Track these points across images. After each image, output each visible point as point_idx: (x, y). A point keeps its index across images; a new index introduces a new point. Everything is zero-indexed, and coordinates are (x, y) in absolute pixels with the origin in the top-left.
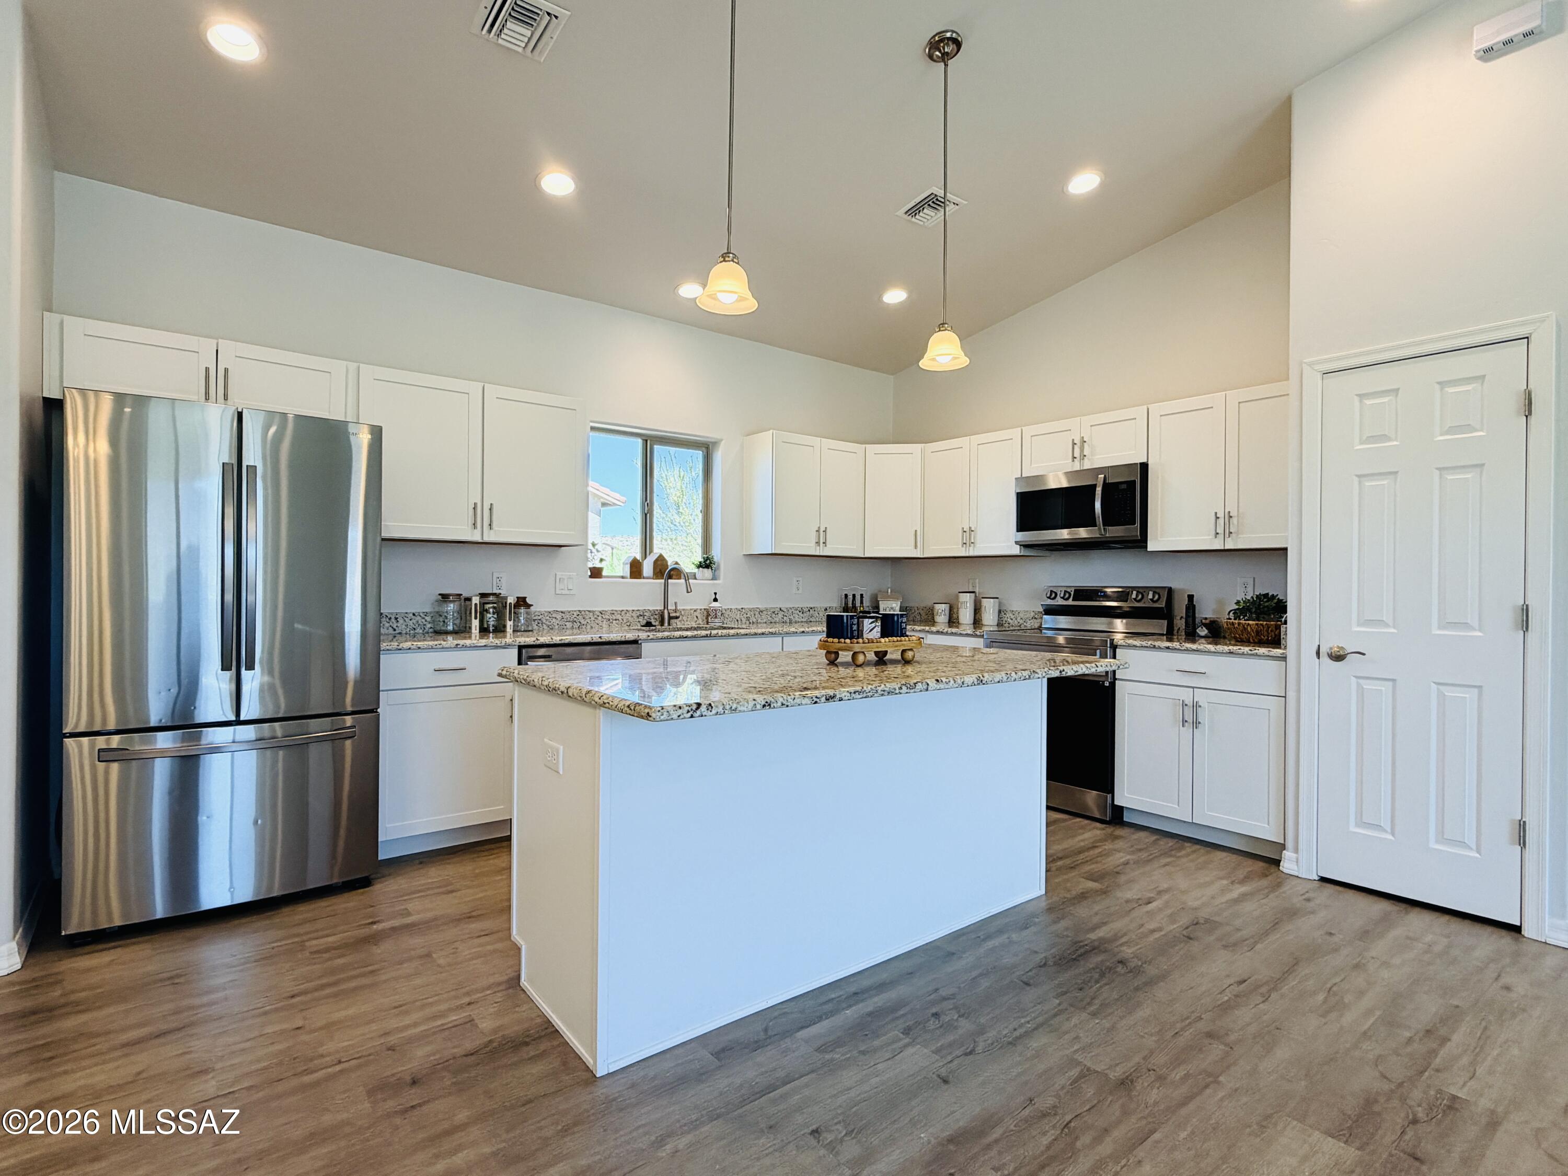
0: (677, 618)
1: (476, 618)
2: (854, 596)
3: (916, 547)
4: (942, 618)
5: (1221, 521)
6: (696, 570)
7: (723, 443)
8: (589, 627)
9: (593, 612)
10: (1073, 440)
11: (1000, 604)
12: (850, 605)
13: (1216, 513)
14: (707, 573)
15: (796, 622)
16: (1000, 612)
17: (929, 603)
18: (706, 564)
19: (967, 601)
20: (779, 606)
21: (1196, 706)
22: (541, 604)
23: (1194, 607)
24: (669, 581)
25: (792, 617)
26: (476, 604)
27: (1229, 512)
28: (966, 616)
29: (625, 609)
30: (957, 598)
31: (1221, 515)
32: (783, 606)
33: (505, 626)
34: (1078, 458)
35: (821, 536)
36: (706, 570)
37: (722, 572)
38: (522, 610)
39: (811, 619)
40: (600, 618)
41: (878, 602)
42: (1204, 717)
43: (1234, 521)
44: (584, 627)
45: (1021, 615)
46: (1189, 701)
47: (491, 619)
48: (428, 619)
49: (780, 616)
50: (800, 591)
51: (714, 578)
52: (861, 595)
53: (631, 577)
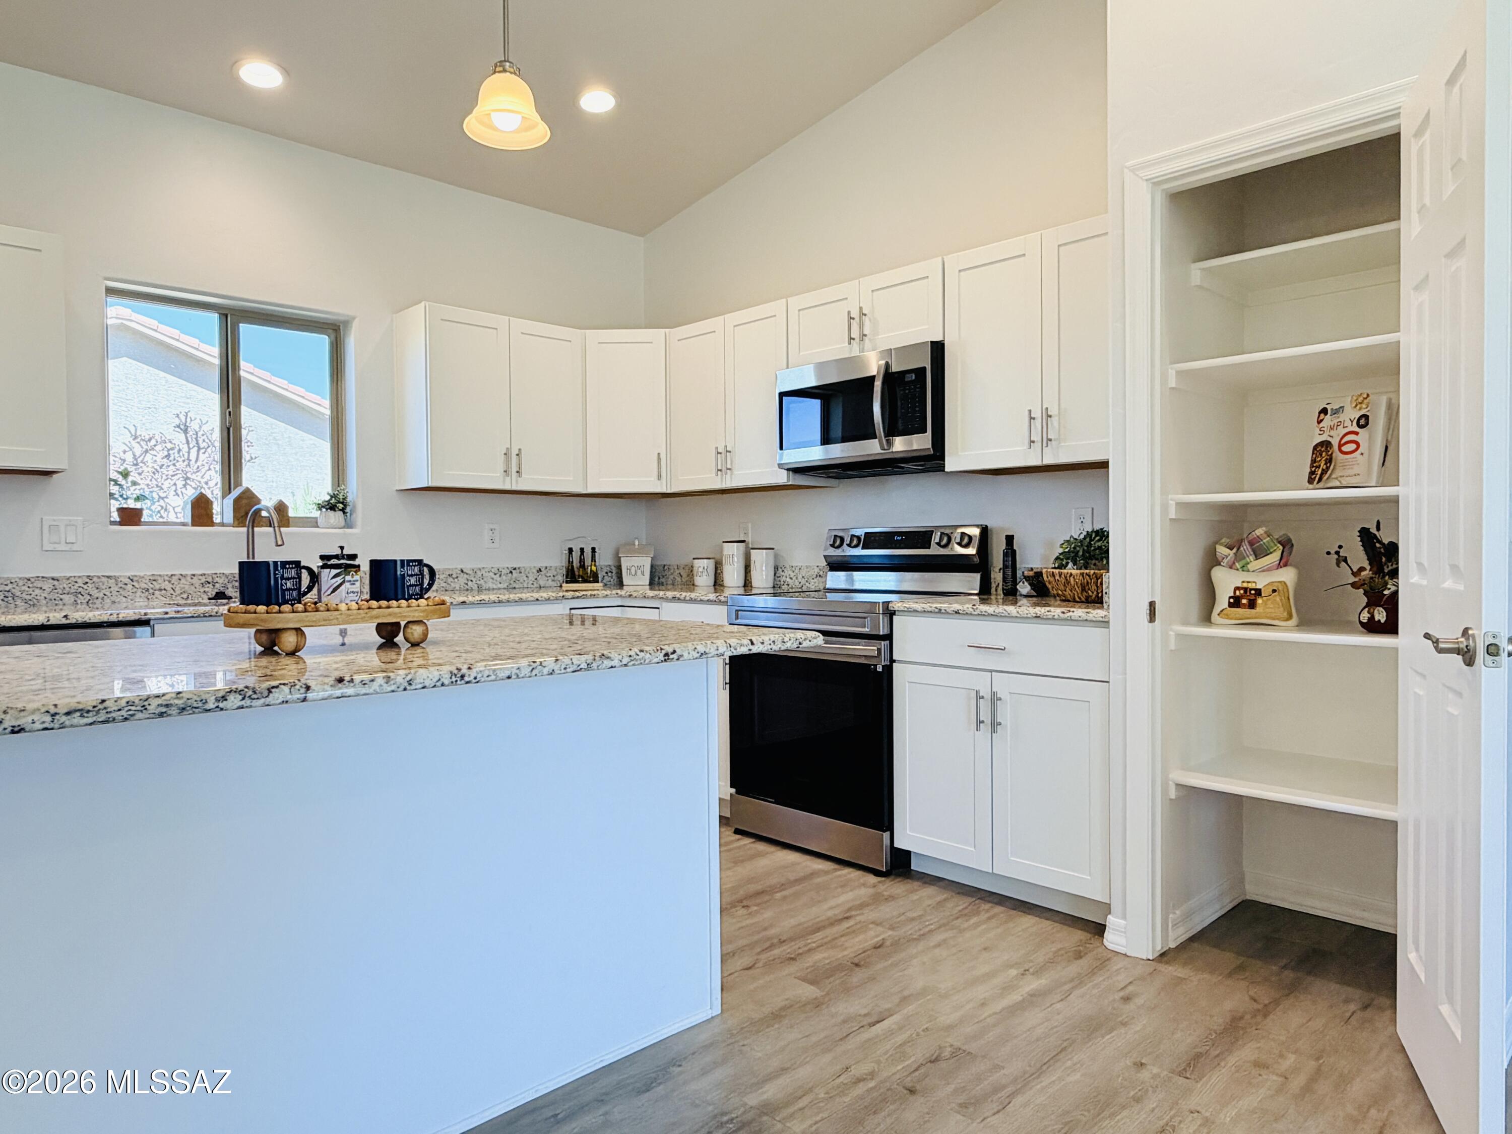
2: (582, 550)
3: (659, 477)
4: (704, 580)
5: (1037, 424)
6: (316, 514)
7: (356, 322)
8: (107, 601)
9: (116, 578)
10: (849, 313)
11: (776, 556)
12: (576, 564)
13: (1030, 411)
14: (336, 517)
15: (489, 589)
16: (776, 568)
17: (687, 560)
18: (336, 504)
19: (733, 555)
20: (460, 567)
21: (995, 699)
22: (13, 566)
23: (1014, 552)
24: (256, 529)
25: (482, 582)
27: (1047, 409)
28: (733, 576)
29: (177, 572)
30: (721, 550)
31: (1037, 414)
32: (467, 567)
34: (857, 340)
35: (514, 460)
36: (331, 513)
37: (359, 517)
39: (514, 585)
40: (129, 587)
41: (619, 559)
42: (1005, 715)
43: (1054, 421)
44: (98, 602)
45: (803, 573)
46: (985, 692)
49: (462, 579)
50: (496, 545)
51: (348, 525)
52: (593, 550)
53: (193, 525)
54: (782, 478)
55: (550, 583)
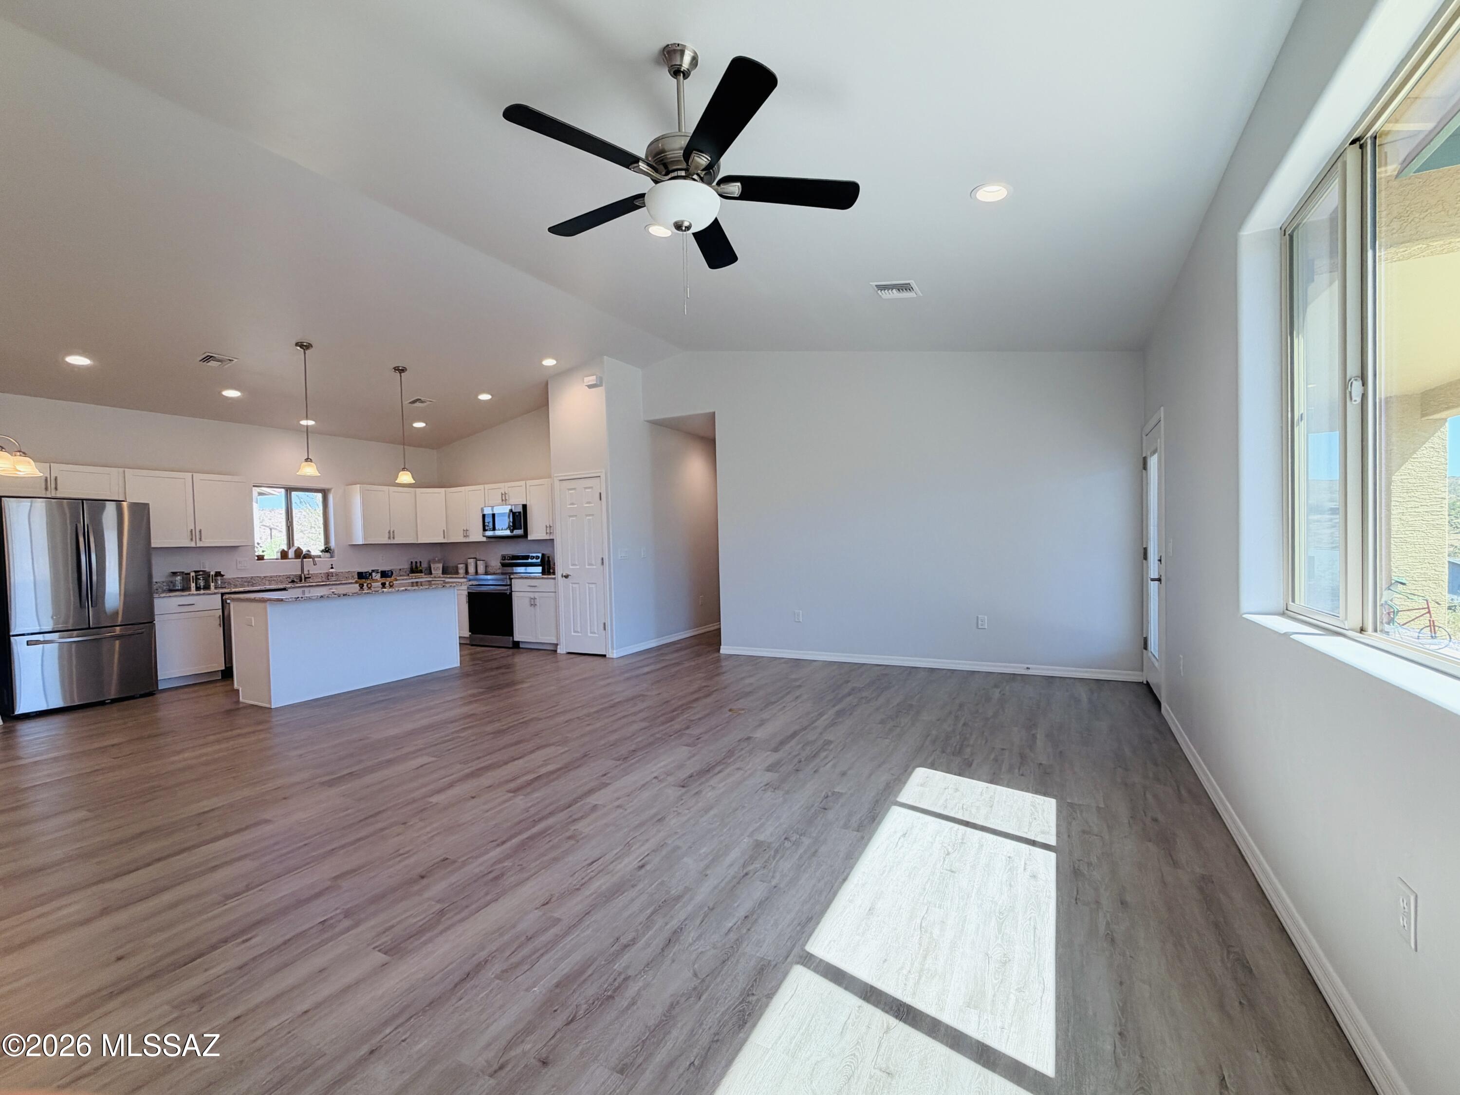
0: (309, 578)
1: (193, 582)
2: (416, 562)
3: (444, 537)
4: (462, 571)
5: (549, 528)
6: (321, 554)
7: (333, 490)
8: (257, 584)
9: (260, 577)
10: (502, 493)
11: (486, 563)
12: (414, 567)
13: (543, 525)
14: (328, 555)
16: (486, 566)
17: (455, 565)
18: (327, 550)
19: (471, 562)
21: (535, 599)
22: (229, 575)
24: (304, 560)
26: (193, 576)
27: (550, 525)
28: (471, 569)
29: (278, 574)
30: (467, 561)
33: (210, 586)
34: (505, 501)
35: (392, 534)
36: (326, 553)
37: (336, 554)
38: (219, 578)
40: (264, 580)
41: (430, 565)
42: (537, 602)
44: (255, 584)
46: (533, 597)
47: (202, 583)
48: (165, 584)
51: (332, 557)
52: (420, 562)
53: (281, 559)
54: (484, 539)
55: (404, 574)
